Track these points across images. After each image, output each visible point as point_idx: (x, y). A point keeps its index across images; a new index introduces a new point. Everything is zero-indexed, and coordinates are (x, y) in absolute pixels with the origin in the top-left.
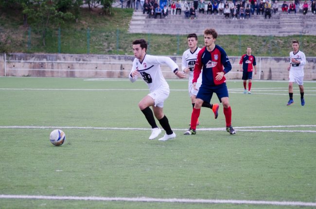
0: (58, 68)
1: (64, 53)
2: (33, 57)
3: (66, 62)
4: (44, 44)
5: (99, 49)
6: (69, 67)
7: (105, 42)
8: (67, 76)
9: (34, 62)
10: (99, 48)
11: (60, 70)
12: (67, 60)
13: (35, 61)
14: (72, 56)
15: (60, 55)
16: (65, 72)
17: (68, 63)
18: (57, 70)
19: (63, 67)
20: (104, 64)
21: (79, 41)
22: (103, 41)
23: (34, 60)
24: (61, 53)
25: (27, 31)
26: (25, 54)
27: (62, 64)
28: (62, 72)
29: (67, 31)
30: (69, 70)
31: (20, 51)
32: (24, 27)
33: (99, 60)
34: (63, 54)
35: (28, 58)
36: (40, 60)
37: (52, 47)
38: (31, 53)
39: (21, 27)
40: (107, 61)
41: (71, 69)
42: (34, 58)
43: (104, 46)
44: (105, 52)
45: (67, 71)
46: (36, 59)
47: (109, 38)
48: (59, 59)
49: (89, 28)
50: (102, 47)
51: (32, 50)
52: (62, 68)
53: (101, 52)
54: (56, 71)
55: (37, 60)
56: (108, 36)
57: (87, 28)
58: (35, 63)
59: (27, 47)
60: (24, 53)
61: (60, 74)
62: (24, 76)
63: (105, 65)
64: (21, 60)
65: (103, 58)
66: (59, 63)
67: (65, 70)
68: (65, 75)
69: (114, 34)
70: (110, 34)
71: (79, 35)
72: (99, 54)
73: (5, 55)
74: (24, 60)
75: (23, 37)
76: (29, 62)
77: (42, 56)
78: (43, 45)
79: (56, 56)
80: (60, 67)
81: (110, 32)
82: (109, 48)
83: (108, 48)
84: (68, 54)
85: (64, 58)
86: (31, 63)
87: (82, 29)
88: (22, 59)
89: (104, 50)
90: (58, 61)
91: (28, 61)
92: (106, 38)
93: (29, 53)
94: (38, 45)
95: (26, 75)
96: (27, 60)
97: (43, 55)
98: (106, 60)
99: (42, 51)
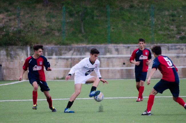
0: (108, 66)
1: (116, 43)
2: (70, 50)
3: (120, 56)
4: (83, 31)
5: (165, 35)
6: (124, 64)
7: (172, 25)
8: (122, 77)
9: (71, 58)
10: (165, 33)
11: (111, 68)
12: (121, 54)
13: (73, 57)
14: (128, 47)
15: (111, 46)
16: (119, 71)
17: (123, 58)
18: (107, 68)
19: (115, 64)
20: (178, 57)
21: (132, 24)
22: (168, 23)
23: (72, 54)
24: (111, 42)
25: (49, 13)
26: (59, 46)
27: (114, 60)
28: (113, 72)
29: (109, 10)
30: (125, 68)
31: (50, 43)
32: (43, 6)
33: (171, 51)
34: (115, 45)
35: (63, 52)
36: (81, 55)
37: (96, 34)
38: (67, 44)
39: (39, 6)
40: (182, 53)
41: (127, 66)
42: (71, 52)
43: (173, 30)
44: (175, 39)
45: (122, 70)
46: (75, 53)
47: (175, 18)
48: (110, 52)
49: (140, 4)
50: (168, 33)
51: (67, 40)
52: (113, 66)
53: (170, 40)
54: (105, 70)
55: (77, 55)
56: (173, 16)
57: (138, 5)
58: (74, 59)
59: (59, 37)
60: (55, 44)
61: (110, 75)
62: (58, 79)
63: (179, 59)
64: (52, 55)
65: (176, 49)
66: (109, 58)
67: (119, 68)
68: (118, 75)
69: (182, 12)
70: (175, 12)
71: (129, 15)
72: (168, 43)
73: (29, 48)
74: (56, 55)
75: (47, 22)
76: (64, 59)
77: (83, 48)
78: (80, 32)
79: (105, 48)
80: (111, 64)
81: (175, 10)
82: (181, 33)
83: (179, 33)
84: (121, 45)
85: (117, 50)
86: (67, 59)
87: (132, 7)
88: (54, 54)
89: (174, 37)
90: (108, 55)
91: (63, 57)
92: (171, 18)
93: (63, 44)
94: (72, 33)
95: (60, 77)
96: (61, 55)
97: (86, 47)
98: (181, 51)
99: (82, 41)
